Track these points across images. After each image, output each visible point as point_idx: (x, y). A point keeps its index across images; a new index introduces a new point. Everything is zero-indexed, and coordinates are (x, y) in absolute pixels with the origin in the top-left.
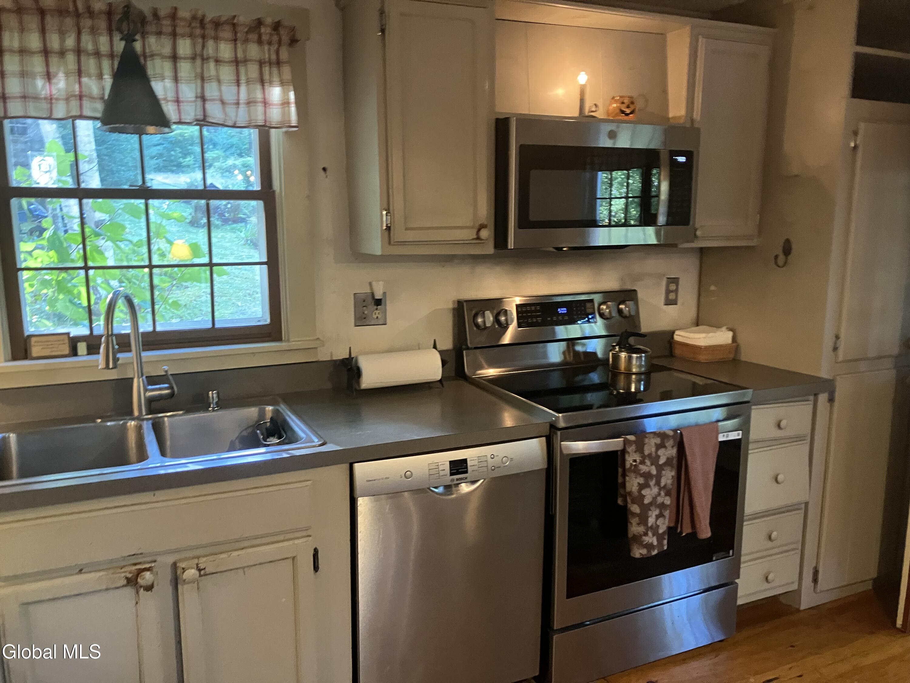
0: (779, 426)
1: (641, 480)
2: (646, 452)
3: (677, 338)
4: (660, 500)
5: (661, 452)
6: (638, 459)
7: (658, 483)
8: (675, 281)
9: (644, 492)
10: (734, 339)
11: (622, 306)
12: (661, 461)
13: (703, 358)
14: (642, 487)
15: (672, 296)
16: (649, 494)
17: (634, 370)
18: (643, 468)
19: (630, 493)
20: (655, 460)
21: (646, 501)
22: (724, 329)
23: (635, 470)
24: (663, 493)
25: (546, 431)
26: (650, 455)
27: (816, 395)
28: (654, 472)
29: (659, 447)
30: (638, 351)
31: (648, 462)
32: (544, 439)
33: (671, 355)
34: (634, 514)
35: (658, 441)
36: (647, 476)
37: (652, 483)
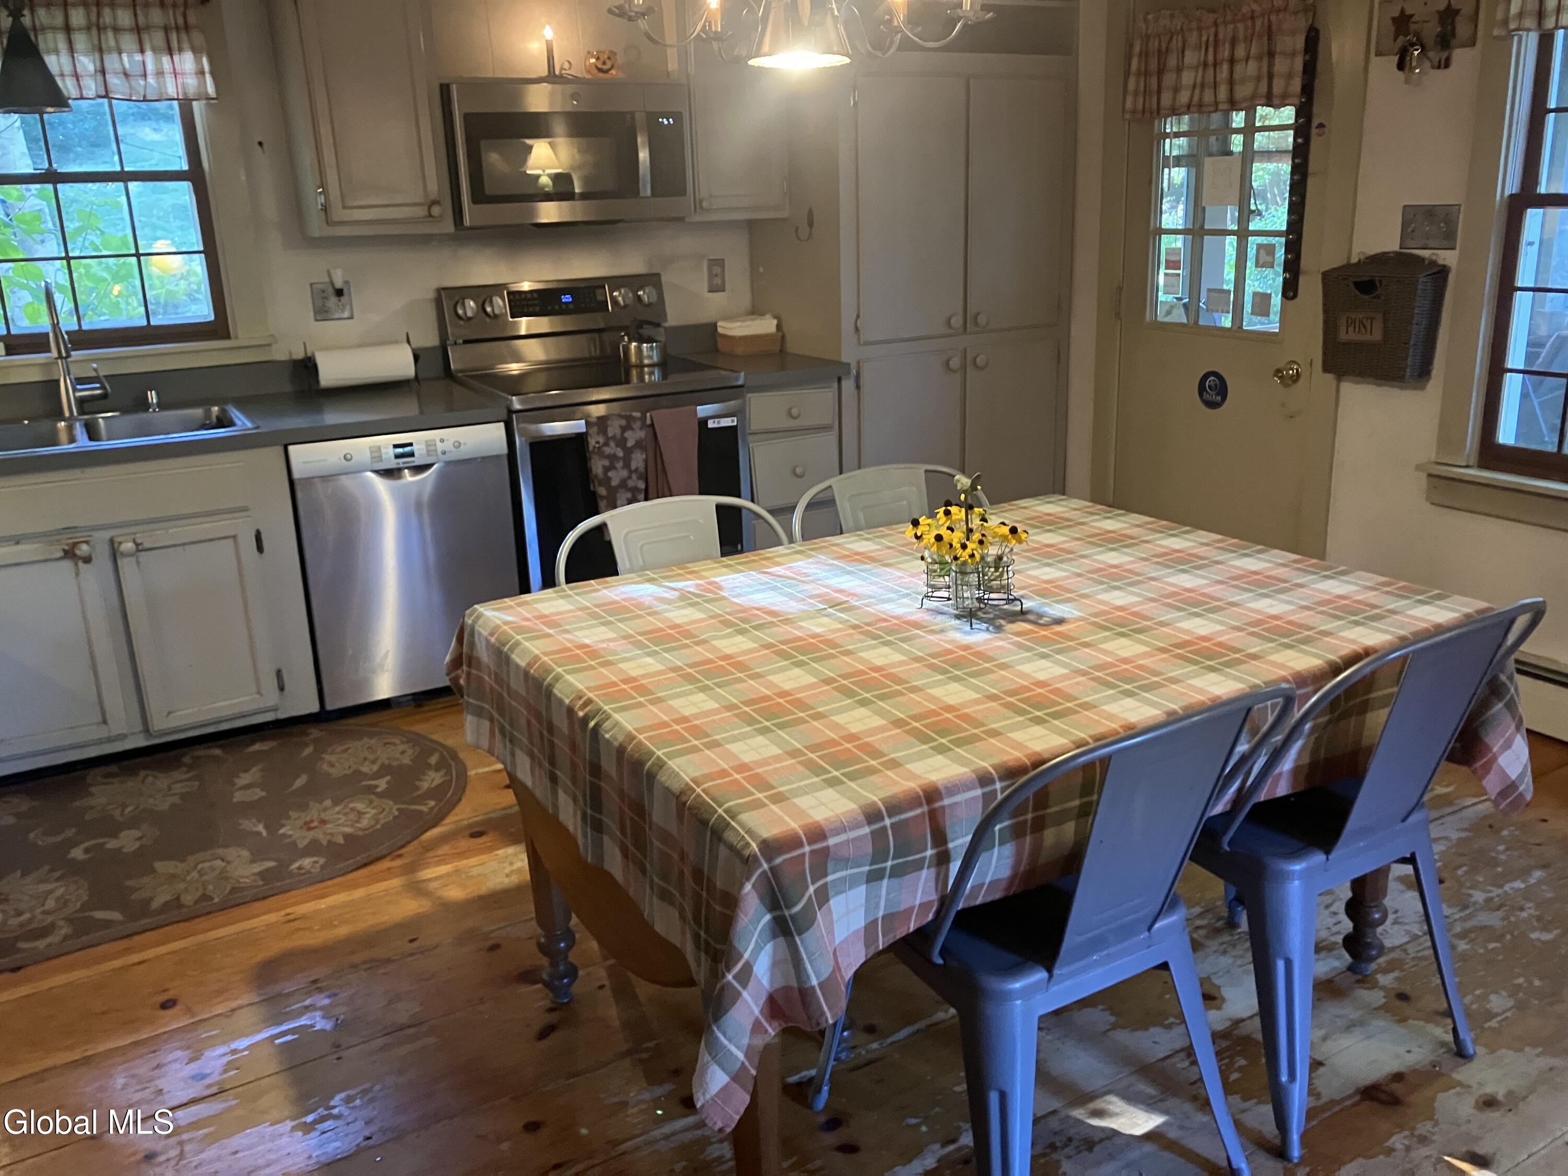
0: (790, 414)
1: (606, 463)
2: (610, 434)
3: (720, 330)
4: (631, 483)
5: (628, 434)
6: (601, 440)
7: (627, 465)
8: (720, 263)
9: (610, 474)
10: (779, 327)
11: (641, 293)
12: (630, 444)
13: (739, 350)
14: (607, 469)
15: (718, 281)
16: (616, 477)
17: (646, 362)
18: (607, 450)
19: (596, 476)
20: (622, 443)
21: (614, 483)
22: (768, 316)
23: (599, 451)
24: (634, 476)
25: (505, 417)
26: (613, 438)
27: (839, 380)
28: (620, 454)
29: (624, 429)
30: (650, 340)
31: (612, 444)
32: (502, 425)
33: (716, 350)
34: (602, 497)
35: (623, 422)
36: (613, 458)
37: (619, 465)
